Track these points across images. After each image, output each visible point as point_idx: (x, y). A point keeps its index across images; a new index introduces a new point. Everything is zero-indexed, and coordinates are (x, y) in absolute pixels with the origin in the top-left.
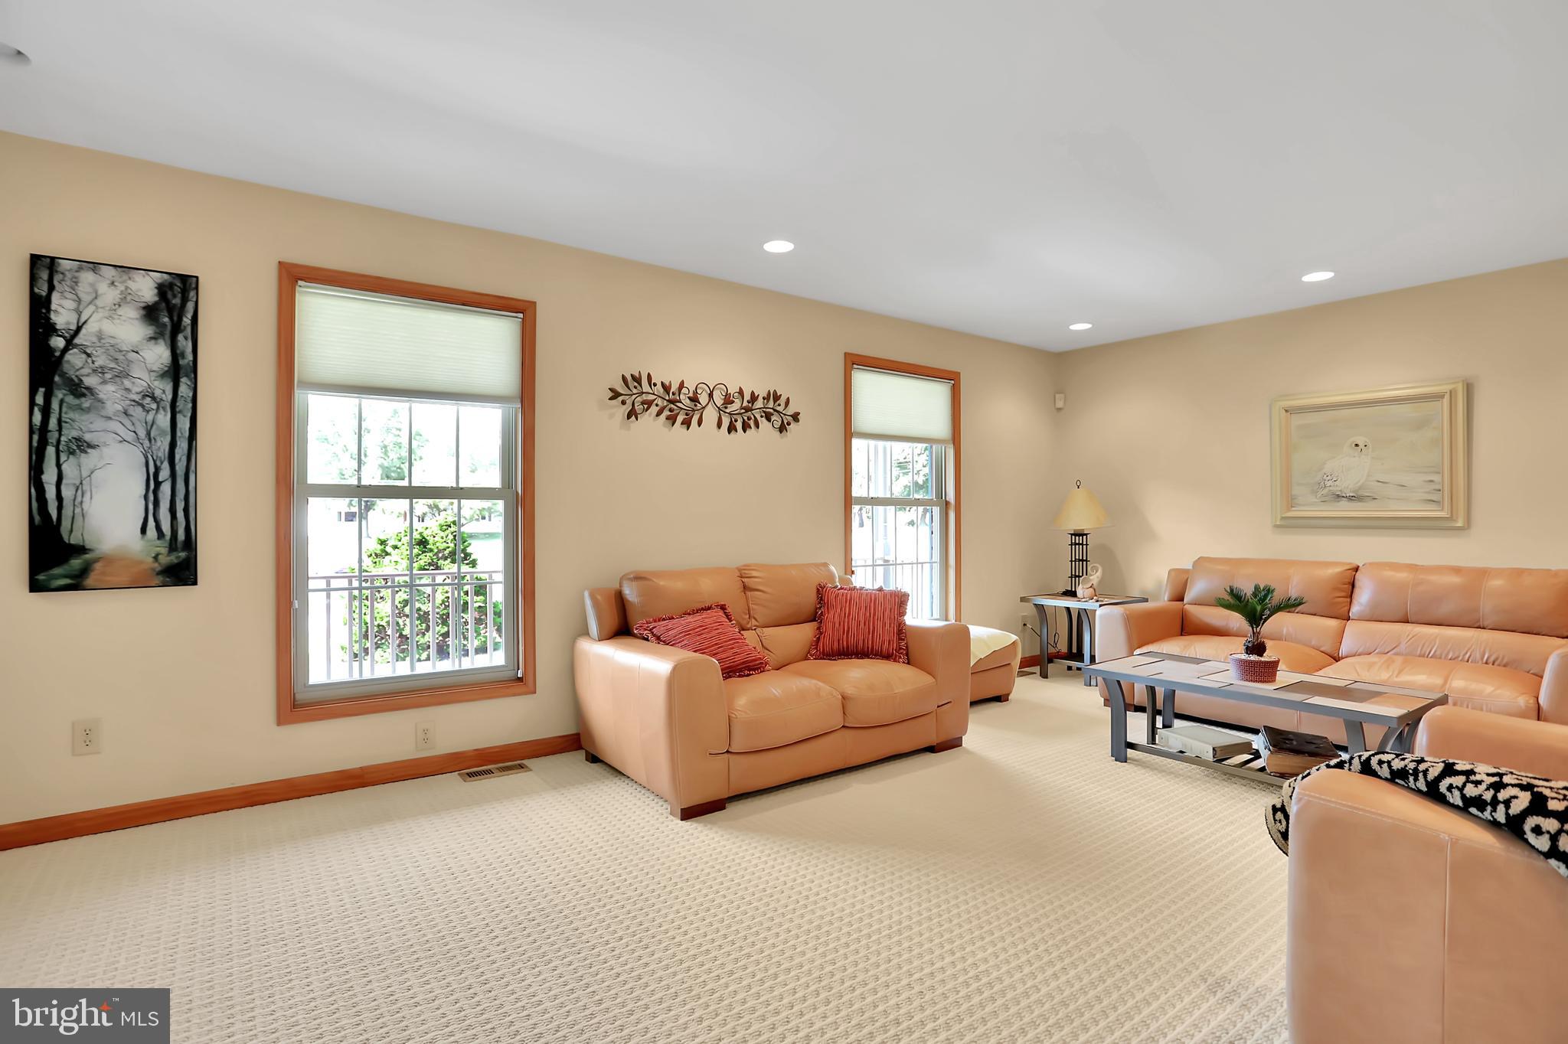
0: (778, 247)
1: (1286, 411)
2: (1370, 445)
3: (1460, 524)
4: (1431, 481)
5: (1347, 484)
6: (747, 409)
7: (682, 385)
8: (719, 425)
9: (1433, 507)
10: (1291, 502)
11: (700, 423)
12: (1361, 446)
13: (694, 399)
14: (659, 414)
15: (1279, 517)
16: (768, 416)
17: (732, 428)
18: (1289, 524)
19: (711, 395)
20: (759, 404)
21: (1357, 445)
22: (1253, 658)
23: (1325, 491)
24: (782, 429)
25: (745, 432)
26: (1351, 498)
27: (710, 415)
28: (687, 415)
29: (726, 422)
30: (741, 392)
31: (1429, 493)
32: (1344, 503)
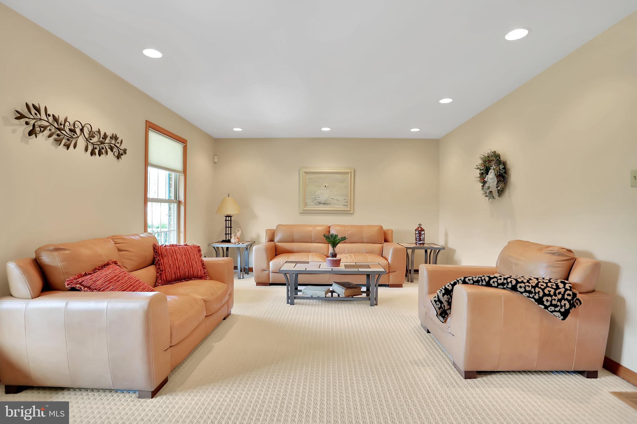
0: (152, 53)
1: (305, 173)
2: (329, 187)
3: (352, 212)
4: (345, 199)
5: (322, 199)
6: (102, 143)
7: (66, 120)
8: (86, 150)
9: (345, 207)
10: (306, 205)
11: (75, 147)
12: (327, 187)
13: (73, 131)
14: (50, 136)
15: (302, 210)
16: (112, 149)
17: (92, 153)
18: (305, 212)
19: (82, 130)
20: (107, 141)
21: (326, 186)
22: (335, 259)
23: (316, 201)
24: (118, 157)
25: (100, 156)
26: (324, 204)
27: (81, 142)
28: (68, 140)
29: (90, 148)
30: (99, 132)
31: (344, 202)
32: (322, 205)
